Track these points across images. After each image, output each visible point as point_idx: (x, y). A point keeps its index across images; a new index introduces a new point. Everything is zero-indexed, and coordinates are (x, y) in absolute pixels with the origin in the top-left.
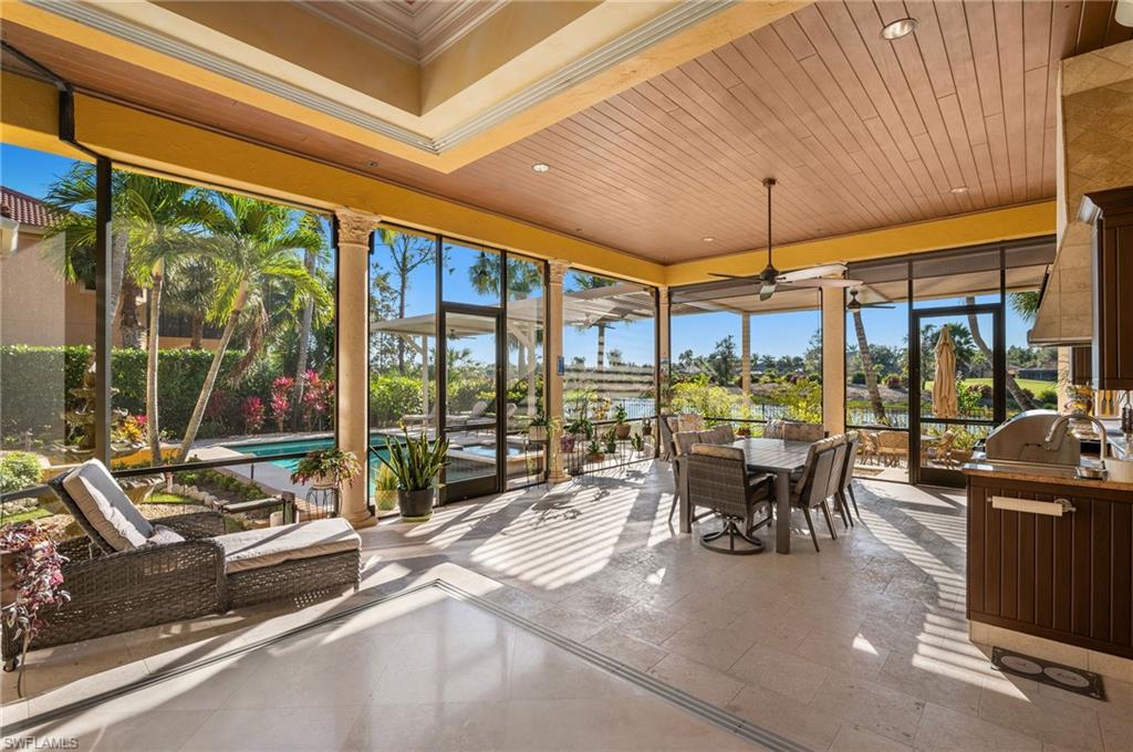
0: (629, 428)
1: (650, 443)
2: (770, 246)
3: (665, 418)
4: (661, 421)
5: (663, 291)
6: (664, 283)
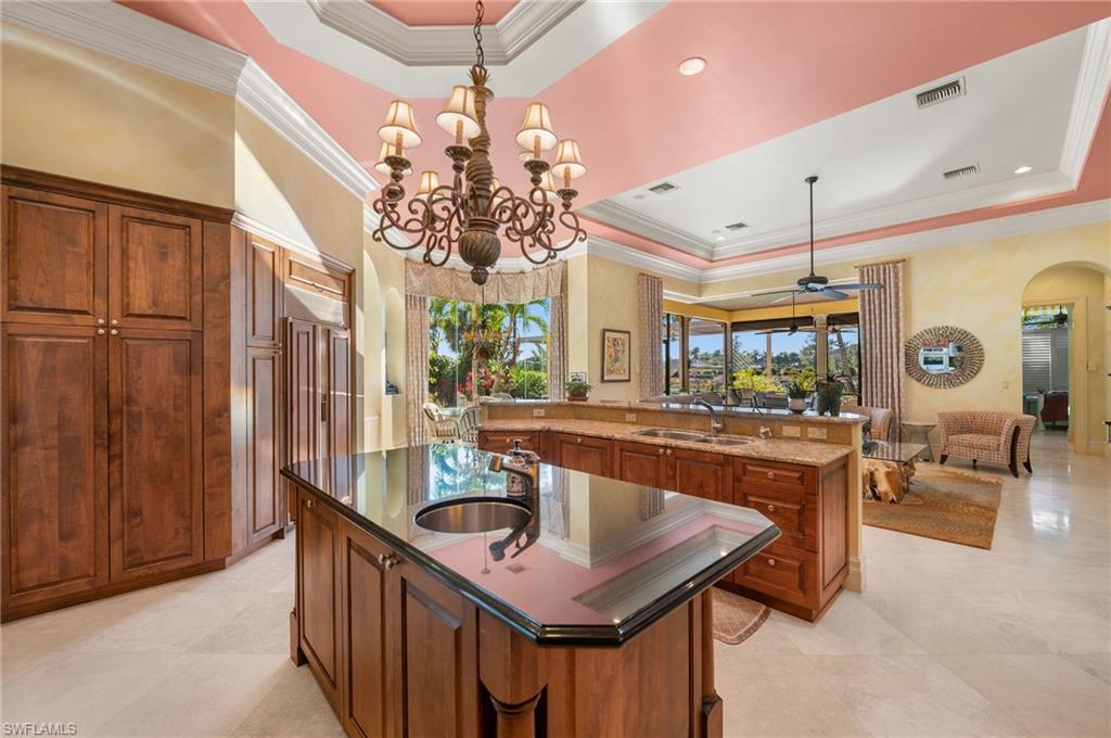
5: (729, 324)
6: (729, 320)
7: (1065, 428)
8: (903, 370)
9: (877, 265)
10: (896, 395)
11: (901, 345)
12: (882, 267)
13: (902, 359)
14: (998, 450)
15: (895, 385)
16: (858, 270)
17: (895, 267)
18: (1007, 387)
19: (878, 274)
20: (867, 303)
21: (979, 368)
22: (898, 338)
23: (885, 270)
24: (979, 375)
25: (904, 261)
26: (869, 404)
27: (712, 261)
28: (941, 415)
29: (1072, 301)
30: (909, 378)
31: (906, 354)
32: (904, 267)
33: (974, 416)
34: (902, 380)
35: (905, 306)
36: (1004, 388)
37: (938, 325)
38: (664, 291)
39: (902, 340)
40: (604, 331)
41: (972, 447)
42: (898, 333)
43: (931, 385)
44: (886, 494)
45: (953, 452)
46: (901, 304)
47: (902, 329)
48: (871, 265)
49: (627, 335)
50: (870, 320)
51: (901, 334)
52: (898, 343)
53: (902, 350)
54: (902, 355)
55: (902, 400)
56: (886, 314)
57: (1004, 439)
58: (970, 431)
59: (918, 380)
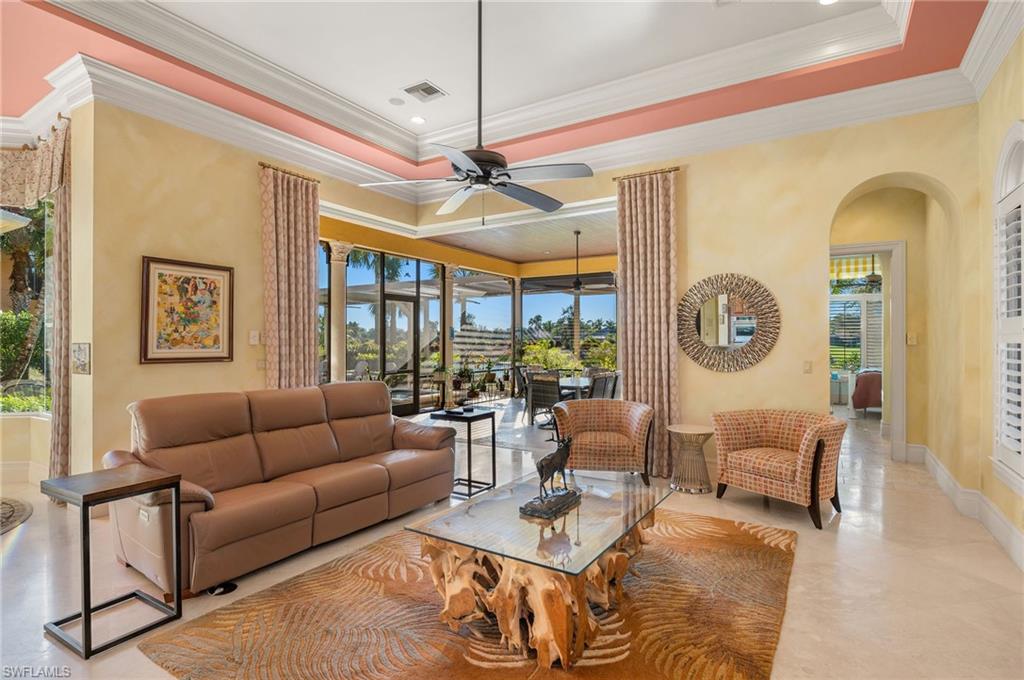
0: (494, 375)
1: (508, 388)
2: (577, 257)
3: (518, 368)
4: (516, 371)
5: (517, 280)
6: (518, 275)
7: (878, 416)
8: (674, 342)
9: (641, 176)
10: (665, 383)
11: (673, 302)
12: (647, 178)
13: (674, 326)
14: (793, 481)
15: (664, 367)
16: (616, 183)
17: (666, 179)
18: (808, 371)
19: (643, 190)
20: (628, 235)
21: (775, 340)
22: (668, 292)
23: (651, 184)
24: (772, 352)
25: (677, 169)
26: (630, 396)
27: (417, 164)
28: (719, 418)
29: (890, 248)
30: (684, 354)
31: (679, 317)
32: (676, 178)
33: (764, 417)
34: (673, 358)
35: (677, 240)
36: (807, 372)
37: (719, 273)
38: (321, 202)
39: (673, 294)
40: (147, 261)
41: (758, 473)
42: (668, 284)
43: (710, 366)
44: (545, 644)
45: (733, 479)
46: (672, 238)
47: (673, 277)
48: (635, 177)
49: (226, 275)
50: (632, 262)
51: (672, 285)
52: (668, 300)
53: (674, 311)
54: (673, 318)
55: (673, 390)
56: (652, 252)
57: (802, 460)
58: (759, 444)
59: (695, 359)
